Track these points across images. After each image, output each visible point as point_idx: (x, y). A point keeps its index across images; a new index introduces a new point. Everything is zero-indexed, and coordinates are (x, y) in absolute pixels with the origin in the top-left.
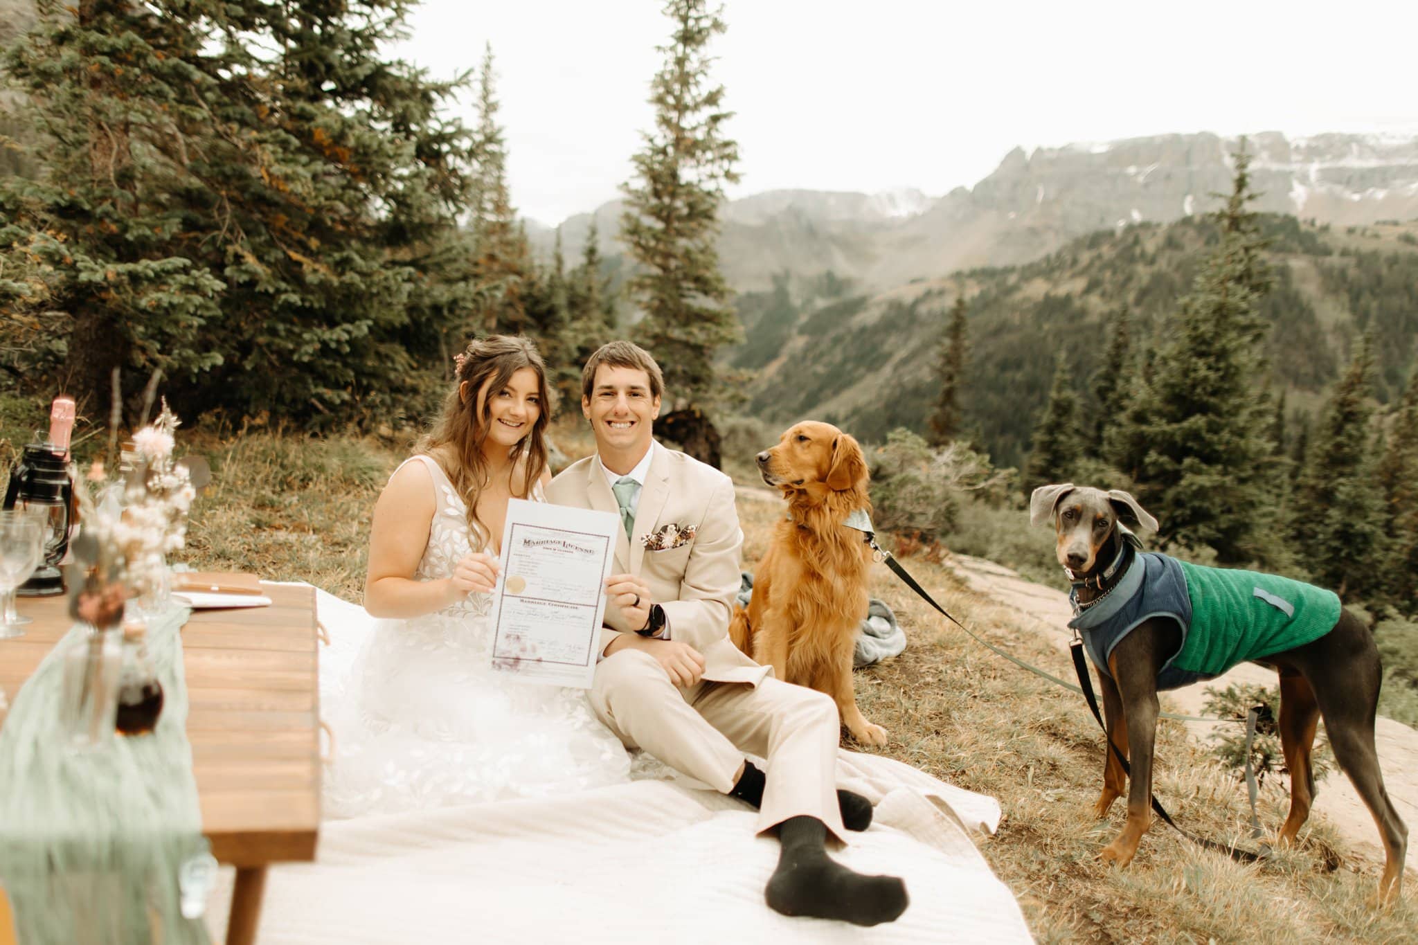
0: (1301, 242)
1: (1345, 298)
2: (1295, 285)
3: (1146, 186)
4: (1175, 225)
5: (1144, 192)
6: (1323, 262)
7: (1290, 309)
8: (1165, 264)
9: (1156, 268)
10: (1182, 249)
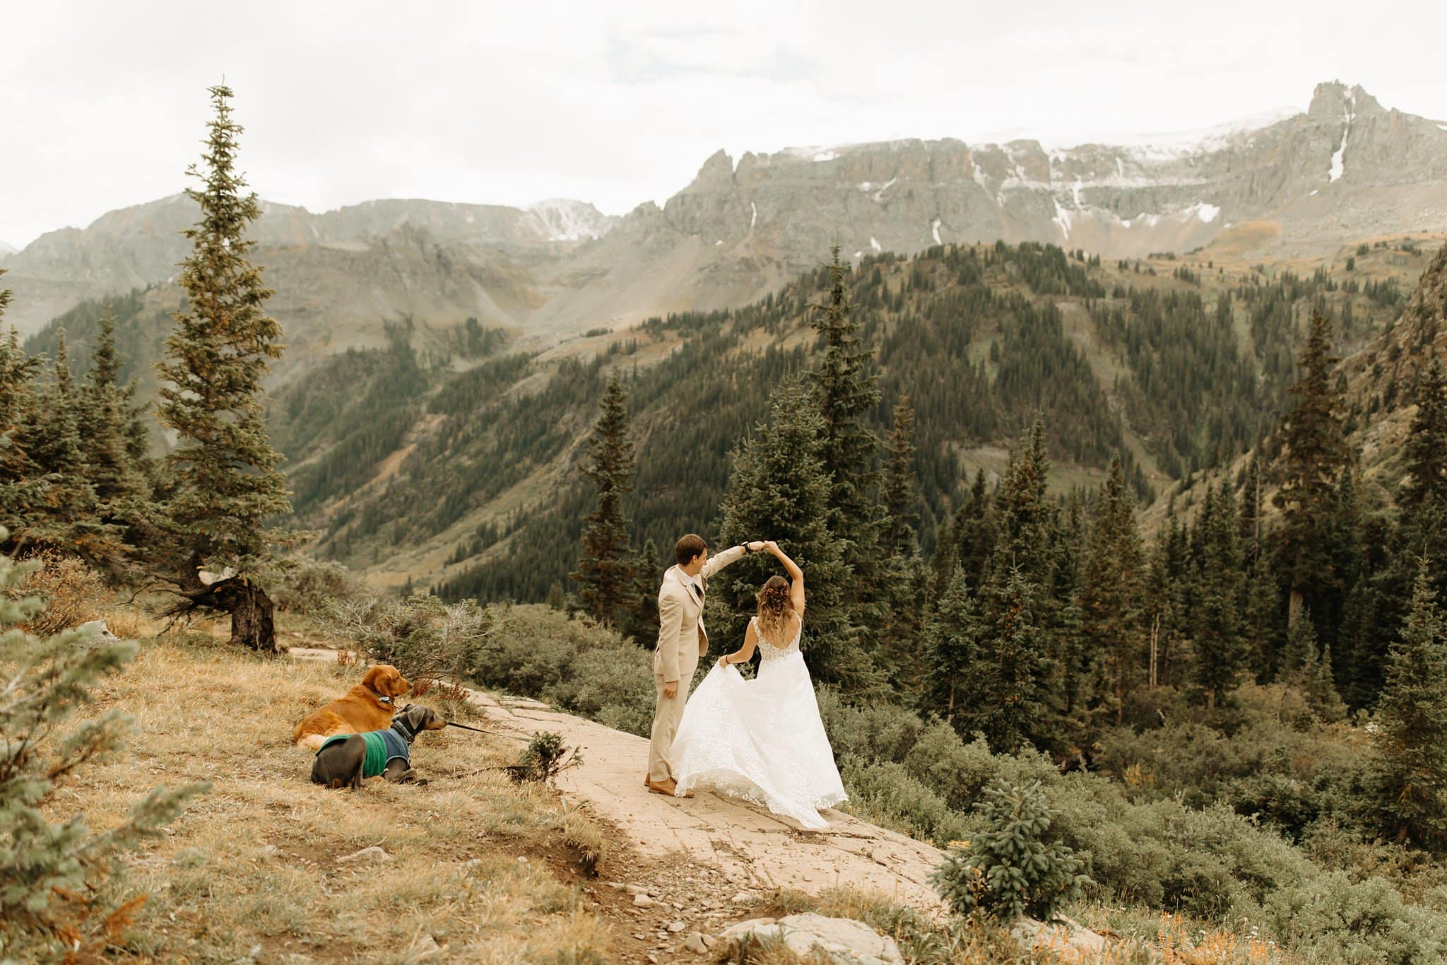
0: (1069, 280)
1: (1123, 348)
2: (1066, 334)
3: (885, 206)
4: (922, 258)
5: (882, 214)
6: (1095, 305)
7: (1063, 364)
8: (913, 309)
9: (903, 313)
10: (933, 289)
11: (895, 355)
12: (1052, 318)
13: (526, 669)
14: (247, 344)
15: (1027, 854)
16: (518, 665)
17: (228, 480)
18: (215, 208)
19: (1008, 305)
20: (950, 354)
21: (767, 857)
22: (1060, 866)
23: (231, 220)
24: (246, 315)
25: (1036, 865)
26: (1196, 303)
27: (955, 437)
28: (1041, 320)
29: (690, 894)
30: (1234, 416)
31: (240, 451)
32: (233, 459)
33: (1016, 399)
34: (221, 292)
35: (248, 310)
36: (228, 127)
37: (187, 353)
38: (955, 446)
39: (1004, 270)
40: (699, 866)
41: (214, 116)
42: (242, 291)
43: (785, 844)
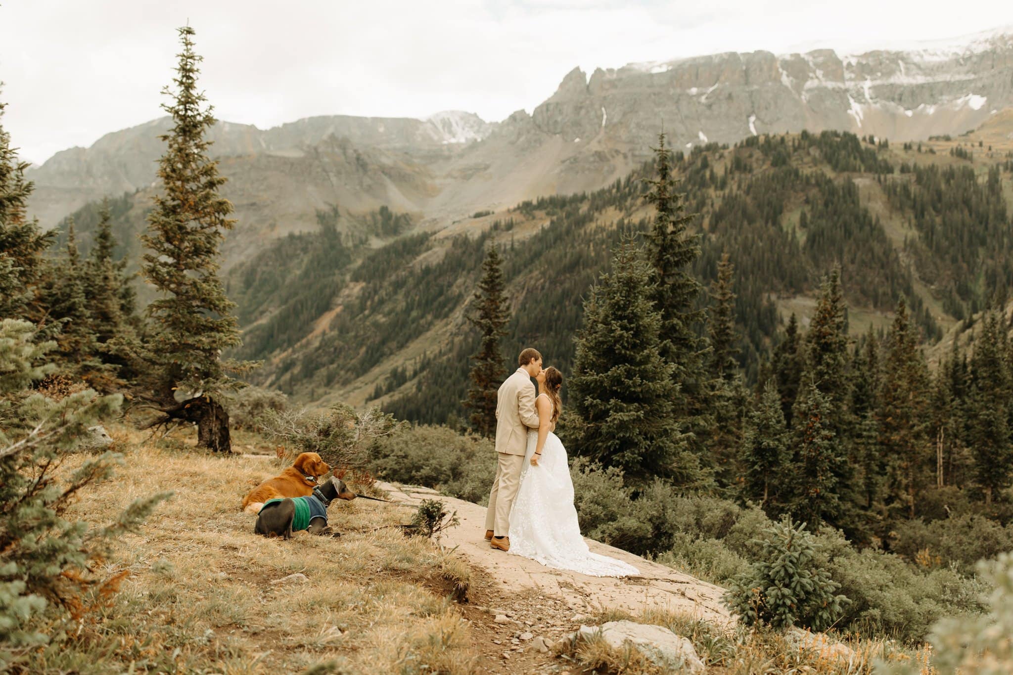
0: (863, 160)
1: (910, 214)
2: (863, 203)
3: (709, 106)
4: (742, 146)
5: (708, 112)
6: (885, 180)
7: (861, 229)
8: (735, 187)
9: (727, 191)
10: (751, 171)
11: (722, 225)
12: (850, 191)
13: (425, 471)
14: (207, 219)
15: (796, 578)
16: (418, 468)
17: (194, 324)
18: (184, 118)
19: (813, 181)
20: (767, 223)
21: (601, 593)
22: (822, 588)
23: (195, 126)
24: (207, 197)
25: (803, 587)
26: (970, 175)
27: (773, 289)
28: (841, 193)
29: (538, 616)
30: (1006, 267)
31: (203, 300)
32: (198, 306)
33: (823, 257)
34: (188, 181)
35: (208, 194)
36: (191, 57)
37: (164, 227)
38: (773, 297)
39: (808, 154)
40: (546, 598)
41: (181, 49)
42: (204, 180)
43: (616, 585)
